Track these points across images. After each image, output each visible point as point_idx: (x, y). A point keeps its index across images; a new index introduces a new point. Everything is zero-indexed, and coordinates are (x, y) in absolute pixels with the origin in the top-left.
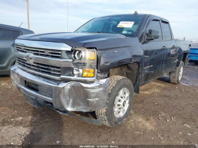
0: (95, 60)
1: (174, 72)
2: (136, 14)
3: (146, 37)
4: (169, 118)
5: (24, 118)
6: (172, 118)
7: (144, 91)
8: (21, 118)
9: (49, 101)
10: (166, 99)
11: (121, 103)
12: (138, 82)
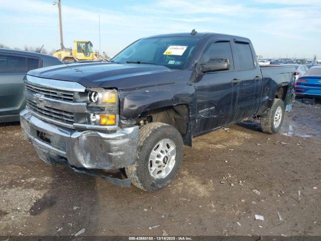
0: (115, 103)
1: (266, 115)
2: (194, 33)
3: (201, 69)
4: (236, 181)
5: (38, 179)
6: (240, 181)
7: (216, 144)
8: (34, 179)
9: (62, 155)
10: (245, 156)
11: (161, 160)
12: (189, 131)
